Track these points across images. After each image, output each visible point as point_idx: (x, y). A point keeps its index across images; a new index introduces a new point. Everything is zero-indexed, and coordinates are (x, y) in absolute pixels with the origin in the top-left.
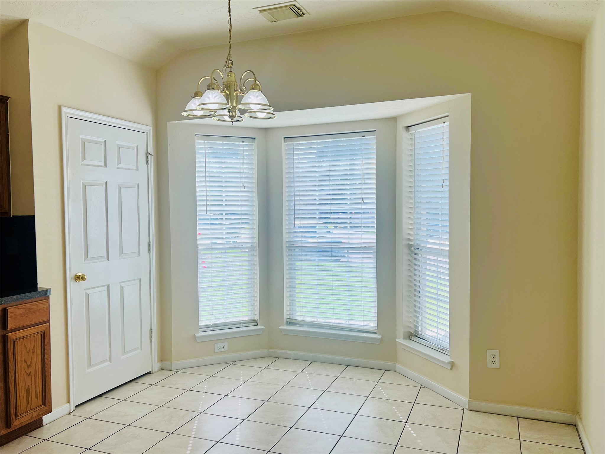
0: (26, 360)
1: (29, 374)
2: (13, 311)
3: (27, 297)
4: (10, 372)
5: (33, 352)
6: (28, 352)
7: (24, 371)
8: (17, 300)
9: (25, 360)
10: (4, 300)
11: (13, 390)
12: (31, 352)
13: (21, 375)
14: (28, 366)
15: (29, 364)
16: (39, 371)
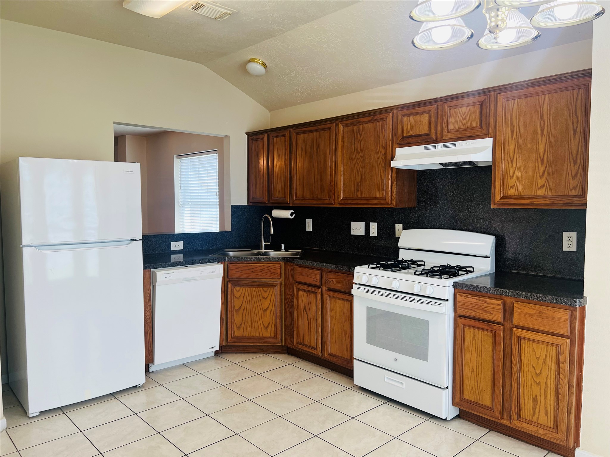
0: (534, 365)
1: (538, 384)
2: (520, 307)
3: (539, 298)
4: (513, 368)
5: (544, 362)
6: (538, 359)
7: (531, 377)
8: (526, 298)
9: (532, 365)
10: (512, 293)
11: (516, 388)
12: (541, 361)
13: (527, 377)
14: (537, 375)
15: (538, 372)
16: (552, 387)
